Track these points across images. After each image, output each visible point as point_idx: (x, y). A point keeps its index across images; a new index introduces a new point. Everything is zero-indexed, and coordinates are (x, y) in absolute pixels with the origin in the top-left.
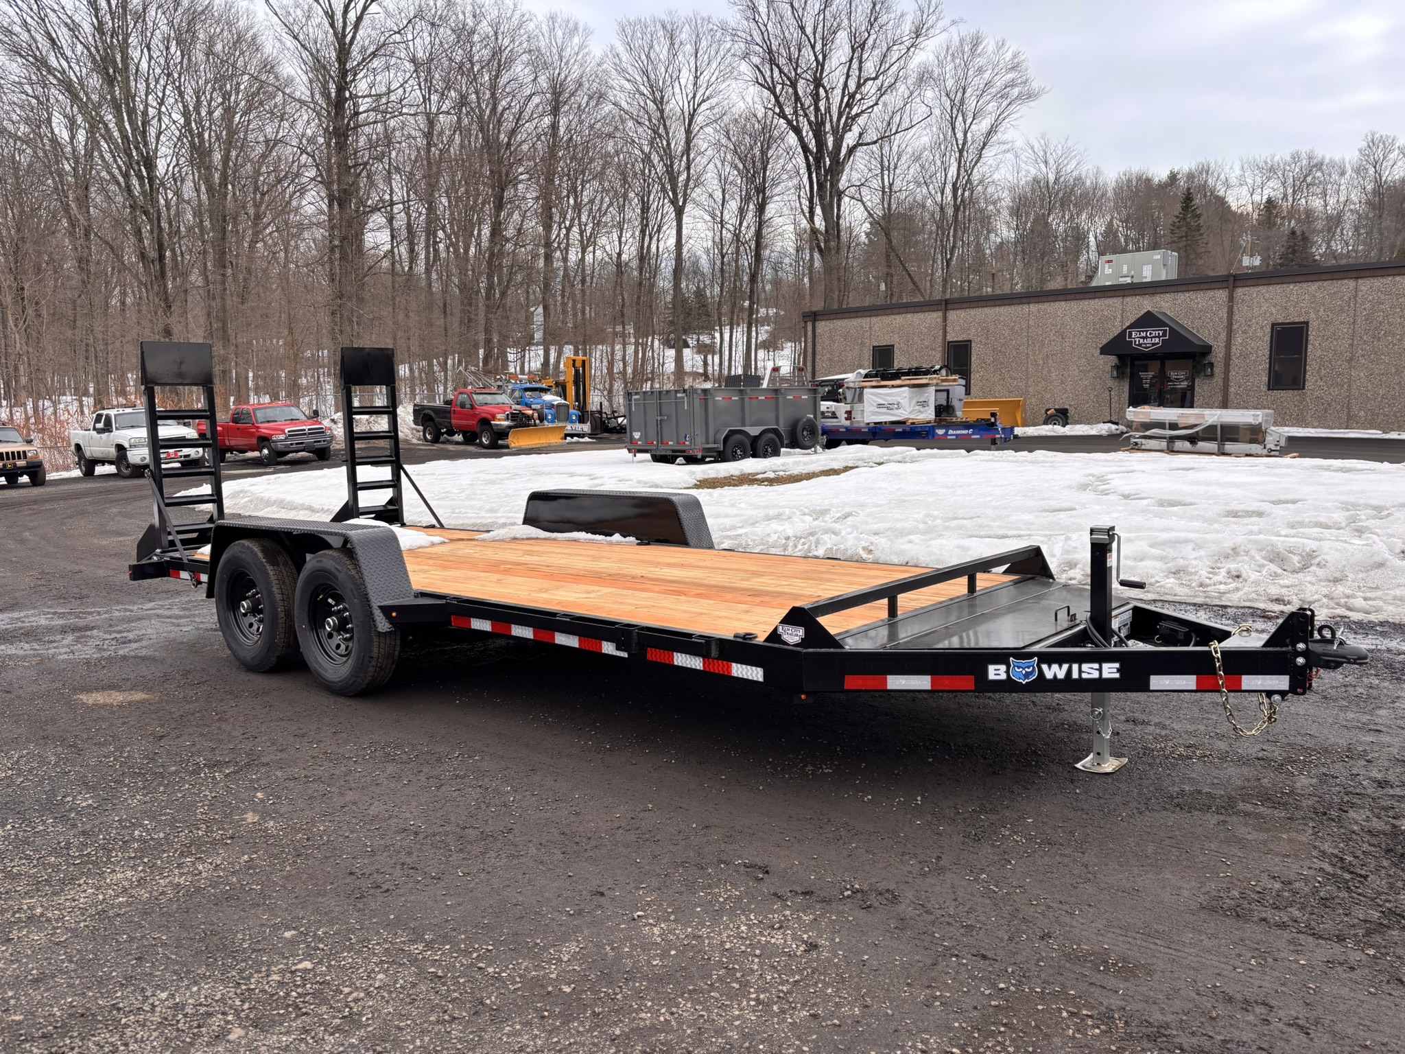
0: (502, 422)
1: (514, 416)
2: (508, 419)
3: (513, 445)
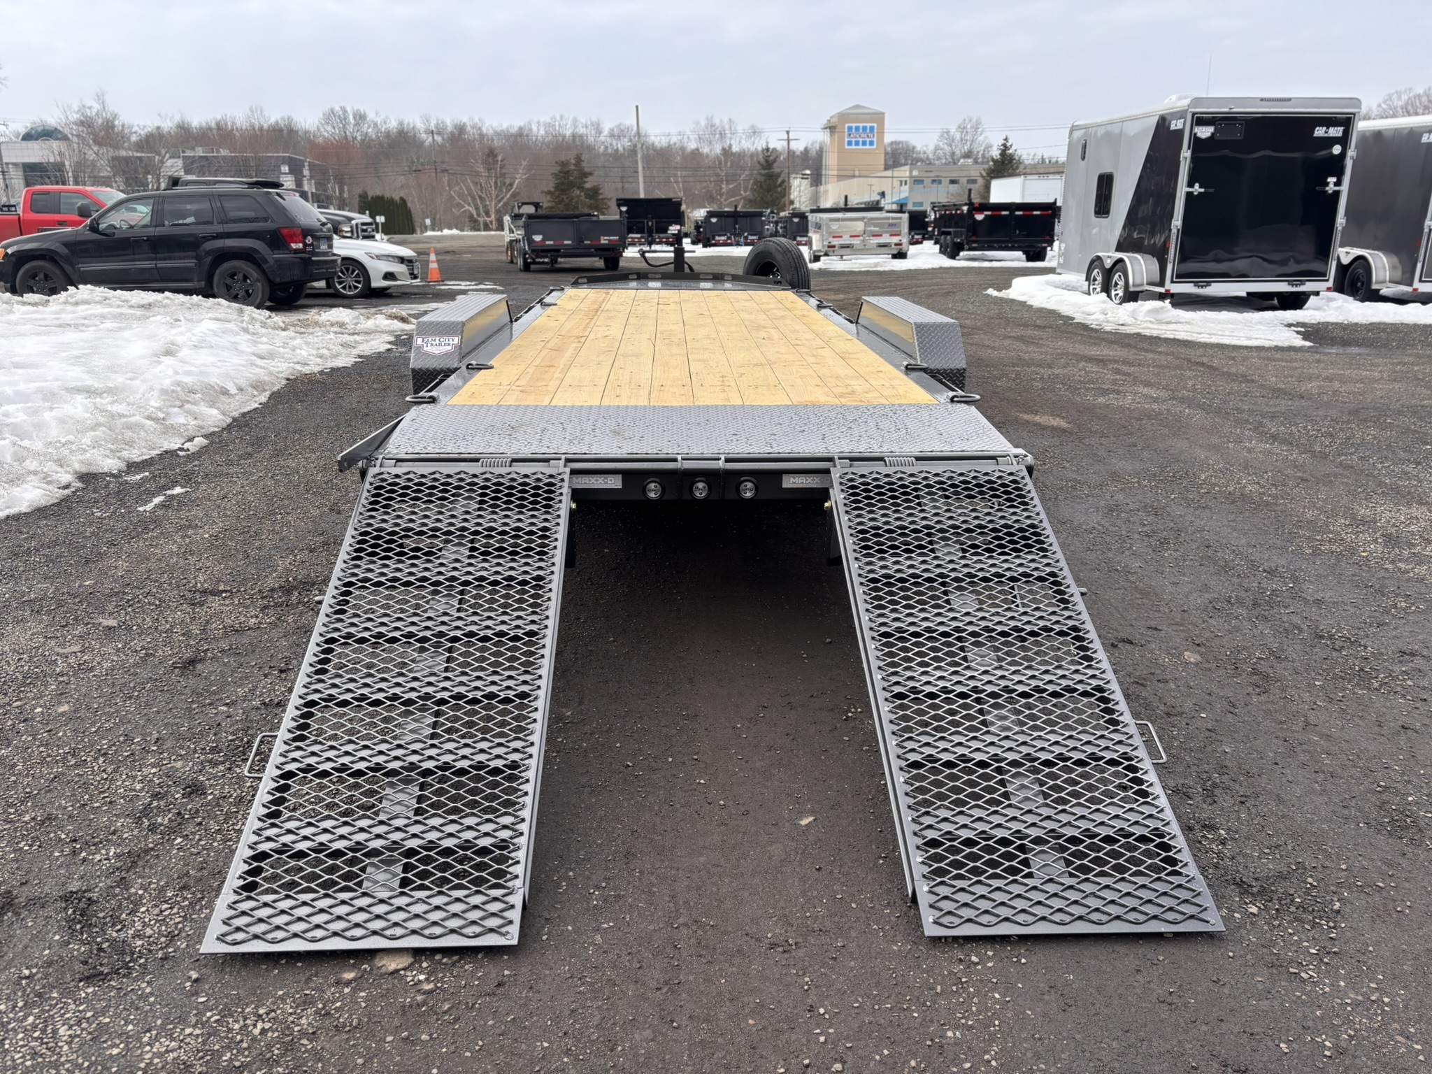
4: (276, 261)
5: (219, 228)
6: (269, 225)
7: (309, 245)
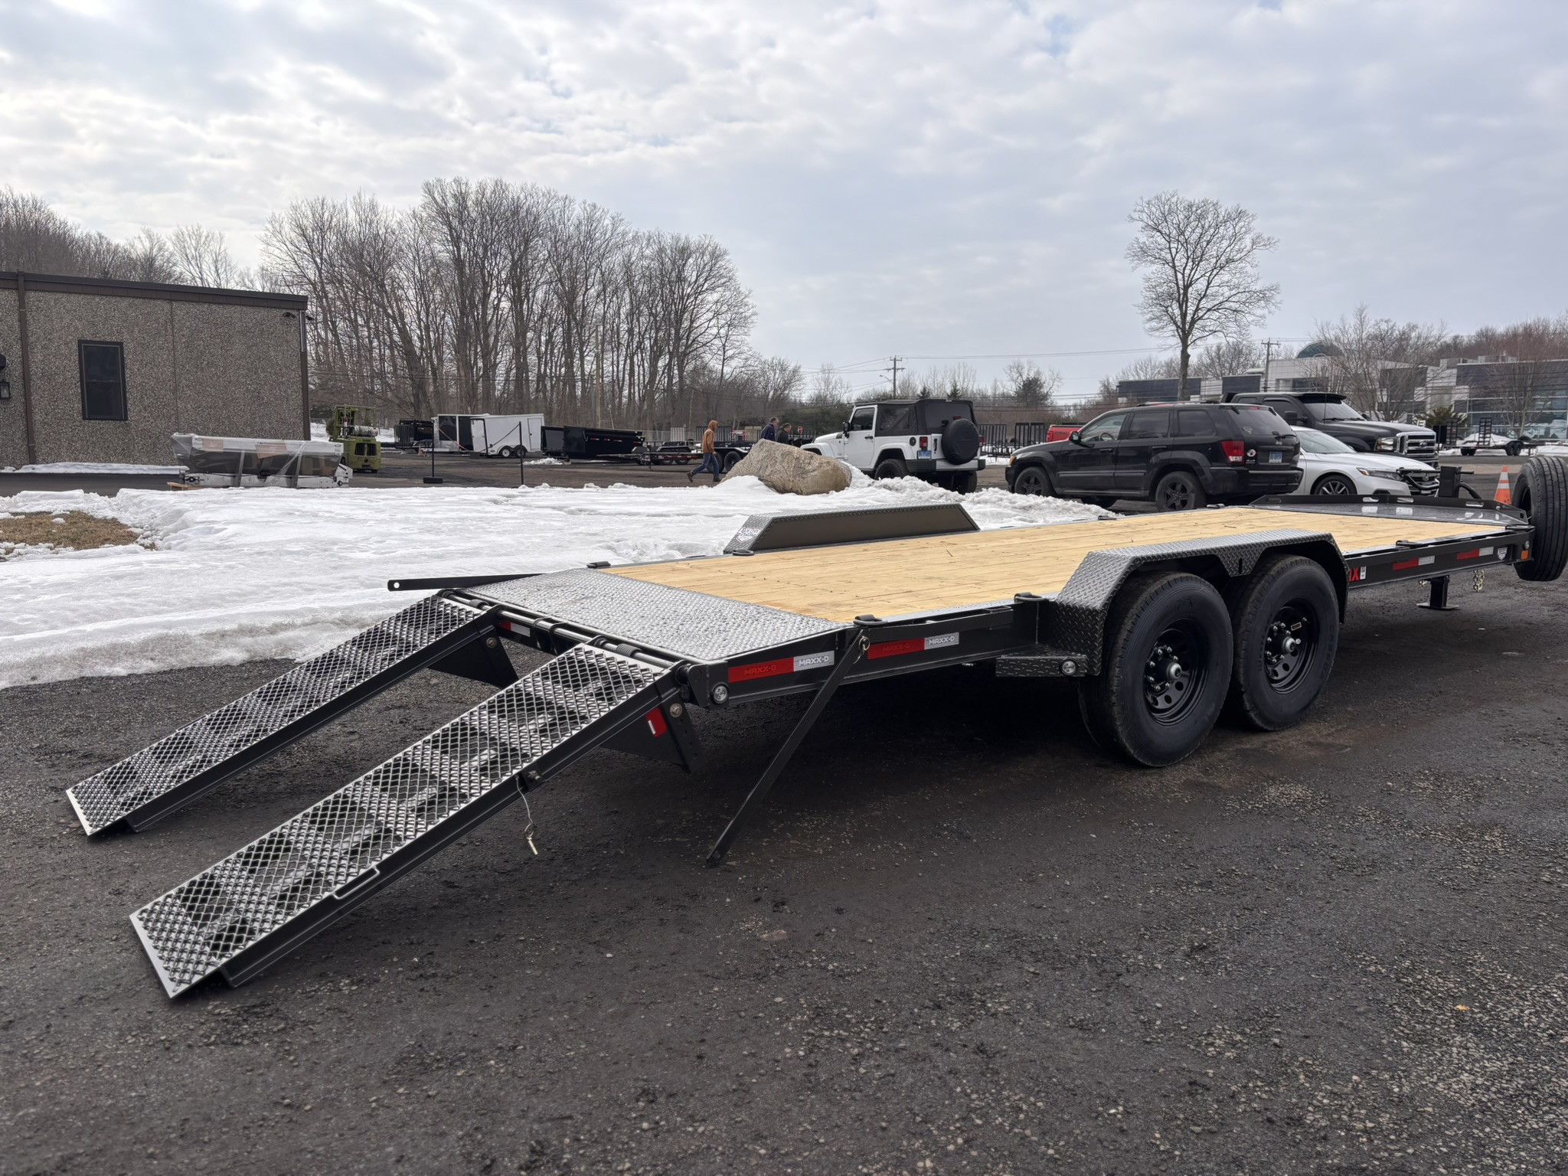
4: (1214, 473)
5: (1170, 440)
6: (1212, 438)
7: (1251, 458)
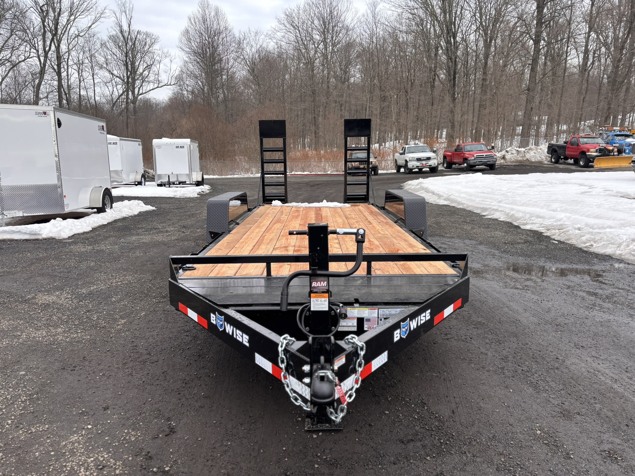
0: (593, 153)
1: (600, 150)
2: (597, 152)
3: (596, 166)
